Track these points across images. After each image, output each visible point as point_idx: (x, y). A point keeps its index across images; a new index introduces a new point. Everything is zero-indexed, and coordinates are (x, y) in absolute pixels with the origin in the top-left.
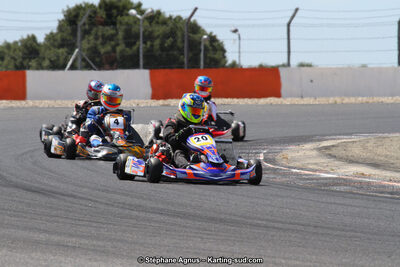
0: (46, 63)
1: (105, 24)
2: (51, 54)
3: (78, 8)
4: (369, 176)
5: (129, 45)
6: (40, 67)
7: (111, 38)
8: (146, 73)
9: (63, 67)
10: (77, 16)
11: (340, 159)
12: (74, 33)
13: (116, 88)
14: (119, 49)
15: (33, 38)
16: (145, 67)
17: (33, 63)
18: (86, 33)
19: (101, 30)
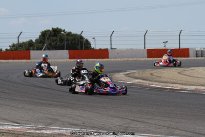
0: (35, 48)
1: (53, 36)
2: (37, 45)
3: (45, 31)
4: (142, 83)
5: (61, 43)
6: (33, 50)
7: (55, 40)
8: (67, 51)
9: (41, 49)
10: (45, 34)
11: (132, 77)
12: (44, 39)
13: (47, 56)
14: (58, 44)
15: (31, 41)
16: (67, 49)
17: (32, 48)
18: (48, 39)
19: (52, 38)
